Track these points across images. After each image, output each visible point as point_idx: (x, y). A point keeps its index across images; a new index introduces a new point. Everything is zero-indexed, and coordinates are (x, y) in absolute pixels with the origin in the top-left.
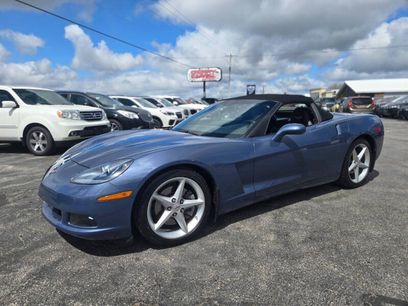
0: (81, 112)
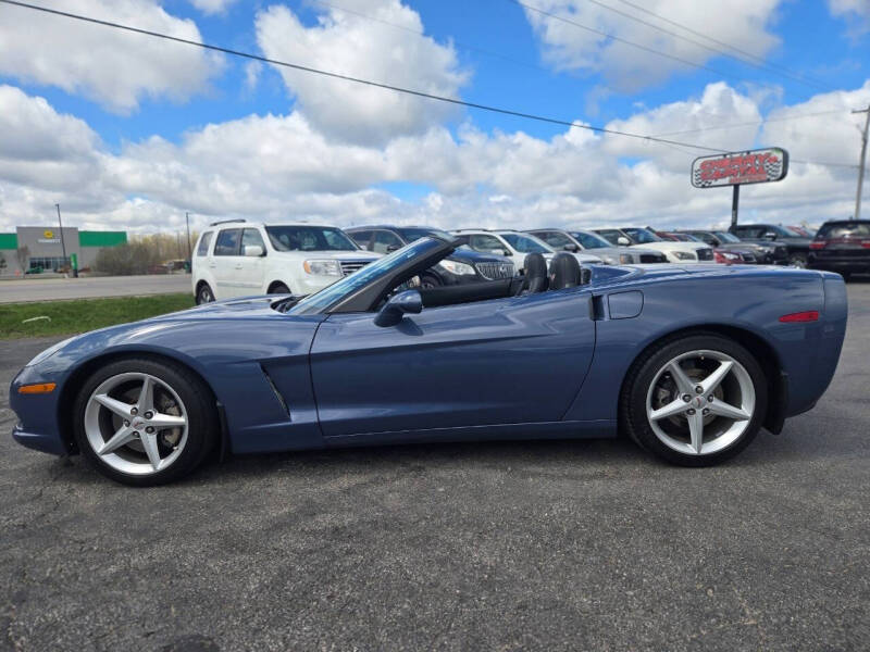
0: (343, 264)
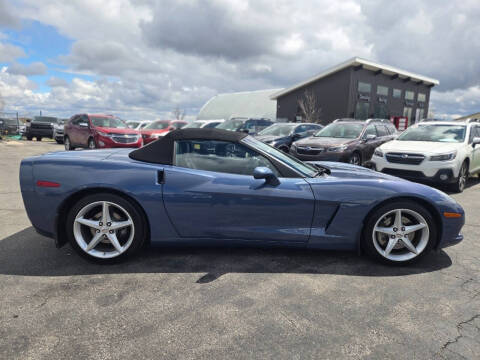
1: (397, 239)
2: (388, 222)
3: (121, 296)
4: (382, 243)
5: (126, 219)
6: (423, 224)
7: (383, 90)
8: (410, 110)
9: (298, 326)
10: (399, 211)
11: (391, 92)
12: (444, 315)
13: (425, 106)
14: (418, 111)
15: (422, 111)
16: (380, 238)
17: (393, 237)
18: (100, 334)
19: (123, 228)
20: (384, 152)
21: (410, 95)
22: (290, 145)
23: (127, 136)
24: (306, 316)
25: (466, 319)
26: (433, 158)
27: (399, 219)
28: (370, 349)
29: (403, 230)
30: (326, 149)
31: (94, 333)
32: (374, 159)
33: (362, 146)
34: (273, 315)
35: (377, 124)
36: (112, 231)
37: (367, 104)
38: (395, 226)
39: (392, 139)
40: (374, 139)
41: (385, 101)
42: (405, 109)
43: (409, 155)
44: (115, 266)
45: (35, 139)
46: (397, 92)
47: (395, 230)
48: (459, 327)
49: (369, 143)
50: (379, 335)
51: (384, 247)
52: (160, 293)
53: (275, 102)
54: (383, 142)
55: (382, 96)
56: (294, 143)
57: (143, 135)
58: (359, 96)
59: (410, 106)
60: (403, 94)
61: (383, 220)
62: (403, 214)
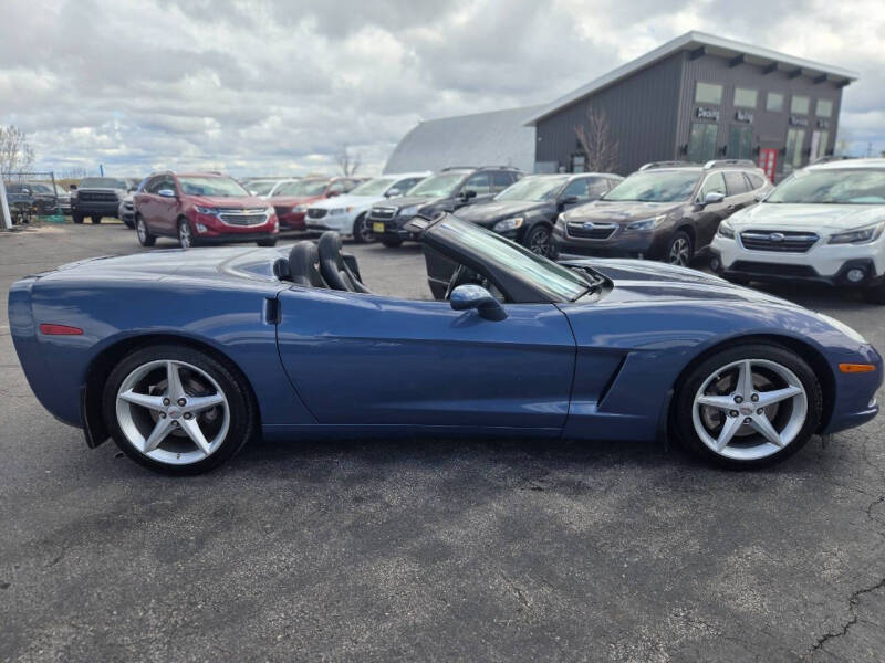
1: (742, 417)
2: (724, 384)
3: (201, 542)
4: (712, 425)
5: (213, 392)
6: (795, 389)
7: (745, 98)
8: (801, 133)
9: (531, 601)
10: (748, 362)
11: (762, 99)
12: (826, 574)
13: (832, 125)
14: (816, 134)
15: (825, 135)
16: (708, 417)
17: (734, 413)
18: (153, 621)
19: (209, 409)
20: (737, 230)
21: (800, 105)
22: (555, 219)
23: (246, 213)
24: (548, 578)
25: (869, 584)
26: (835, 239)
27: (747, 378)
28: (668, 649)
29: (754, 399)
30: (623, 224)
31: (141, 620)
32: (718, 242)
33: (696, 217)
34: (486, 579)
35: (726, 170)
36: (188, 415)
37: (712, 128)
38: (738, 392)
39: (757, 201)
40: (720, 200)
41: (751, 118)
42: (792, 133)
43: (786, 233)
44: (198, 479)
45: (88, 220)
46: (775, 101)
47: (739, 400)
48: (854, 601)
49: (709, 209)
50: (688, 620)
51: (715, 434)
52: (273, 535)
53: (533, 131)
54: (739, 207)
55: (744, 110)
56: (561, 216)
57: (277, 208)
58: (697, 112)
59: (799, 126)
60: (788, 103)
61: (714, 381)
62: (755, 369)
